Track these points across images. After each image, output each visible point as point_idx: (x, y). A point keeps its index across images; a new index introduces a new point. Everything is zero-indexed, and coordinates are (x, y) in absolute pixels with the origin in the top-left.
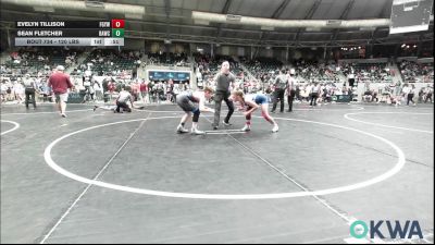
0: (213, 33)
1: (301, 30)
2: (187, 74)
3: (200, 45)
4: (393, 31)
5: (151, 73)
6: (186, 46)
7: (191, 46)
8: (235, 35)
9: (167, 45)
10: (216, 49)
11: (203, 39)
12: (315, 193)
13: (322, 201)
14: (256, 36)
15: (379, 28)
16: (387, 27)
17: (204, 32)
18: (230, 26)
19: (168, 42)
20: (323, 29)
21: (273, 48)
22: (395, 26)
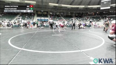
0: (54, 9)
1: (78, 8)
2: (48, 20)
3: (51, 12)
4: (101, 8)
5: (38, 19)
6: (47, 12)
7: (49, 12)
8: (60, 9)
9: (42, 12)
10: (55, 13)
11: (52, 10)
12: (81, 51)
13: (83, 53)
14: (66, 10)
15: (98, 8)
16: (100, 7)
17: (52, 9)
18: (59, 7)
19: (42, 11)
20: (83, 8)
21: (70, 13)
22: (102, 7)
